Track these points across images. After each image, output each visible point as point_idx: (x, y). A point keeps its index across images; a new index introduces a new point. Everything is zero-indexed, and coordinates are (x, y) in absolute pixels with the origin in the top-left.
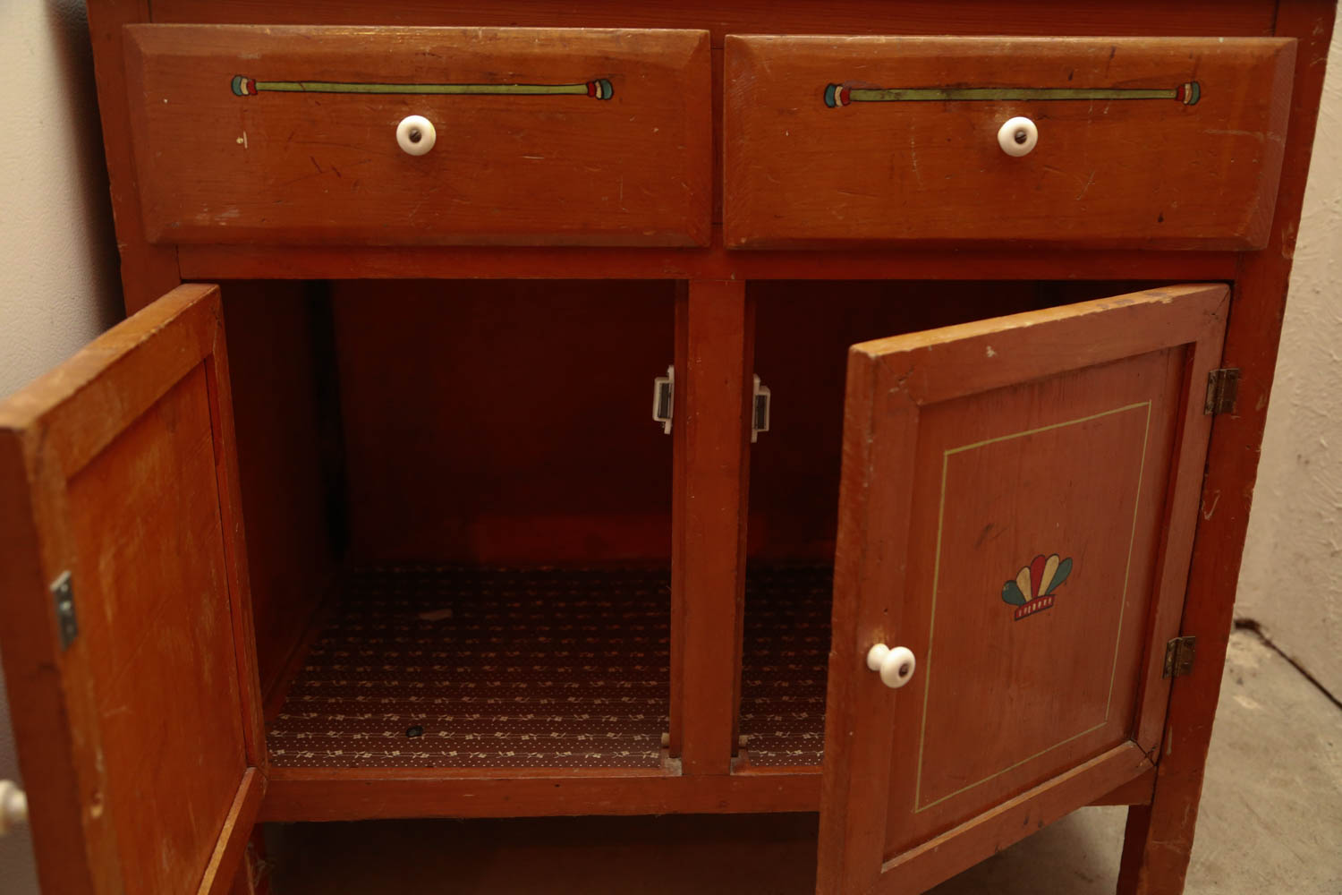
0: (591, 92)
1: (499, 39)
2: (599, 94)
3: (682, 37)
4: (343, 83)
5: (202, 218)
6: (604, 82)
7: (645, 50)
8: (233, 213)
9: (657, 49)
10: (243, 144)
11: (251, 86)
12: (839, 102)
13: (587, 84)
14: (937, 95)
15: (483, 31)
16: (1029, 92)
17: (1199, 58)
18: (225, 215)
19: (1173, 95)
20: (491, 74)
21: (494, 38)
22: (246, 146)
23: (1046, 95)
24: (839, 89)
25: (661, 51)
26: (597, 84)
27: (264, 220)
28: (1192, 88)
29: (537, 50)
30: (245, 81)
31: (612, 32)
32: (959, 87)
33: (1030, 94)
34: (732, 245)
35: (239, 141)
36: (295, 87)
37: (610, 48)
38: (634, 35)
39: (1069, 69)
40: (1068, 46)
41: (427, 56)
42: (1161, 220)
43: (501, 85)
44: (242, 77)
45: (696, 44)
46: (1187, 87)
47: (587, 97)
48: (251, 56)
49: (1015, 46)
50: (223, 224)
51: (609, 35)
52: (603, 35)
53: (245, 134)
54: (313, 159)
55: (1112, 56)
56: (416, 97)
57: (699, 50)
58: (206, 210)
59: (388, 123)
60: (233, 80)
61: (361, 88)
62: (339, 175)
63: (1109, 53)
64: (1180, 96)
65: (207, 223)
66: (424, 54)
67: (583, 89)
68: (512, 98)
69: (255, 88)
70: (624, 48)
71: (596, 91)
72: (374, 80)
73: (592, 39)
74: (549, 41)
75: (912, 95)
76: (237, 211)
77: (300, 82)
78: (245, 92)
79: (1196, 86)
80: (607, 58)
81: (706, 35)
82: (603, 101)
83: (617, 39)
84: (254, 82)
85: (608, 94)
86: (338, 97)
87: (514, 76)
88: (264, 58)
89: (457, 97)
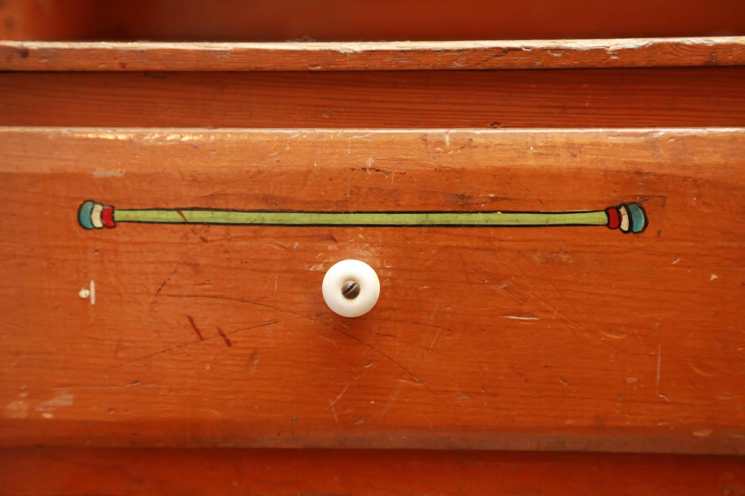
0: (613, 222)
1: (476, 147)
2: (625, 225)
4: (243, 211)
5: (17, 408)
6: (631, 207)
7: (697, 160)
8: (64, 400)
9: (717, 159)
10: (88, 299)
11: (108, 216)
13: (607, 211)
15: (451, 135)
20: (463, 197)
21: (469, 145)
22: (93, 302)
25: (722, 162)
26: (623, 210)
27: (110, 410)
29: (532, 163)
30: (98, 208)
35: (83, 293)
36: (173, 216)
37: (644, 159)
38: (680, 139)
41: (369, 172)
43: (477, 212)
44: (94, 202)
47: (606, 228)
48: (110, 173)
50: (48, 416)
51: (642, 139)
52: (631, 140)
53: (92, 284)
54: (191, 319)
56: (349, 230)
58: (24, 395)
59: (306, 267)
60: (81, 206)
61: (269, 218)
62: (228, 343)
65: (23, 415)
66: (364, 169)
67: (601, 218)
68: (492, 232)
69: (113, 218)
70: (665, 156)
71: (620, 219)
72: (288, 207)
73: (615, 145)
74: (551, 148)
76: (71, 396)
77: (179, 210)
78: (98, 223)
80: (639, 173)
82: (631, 234)
83: (653, 144)
84: (113, 209)
85: (639, 225)
86: (235, 232)
87: (494, 199)
88: (128, 176)
89: (409, 232)
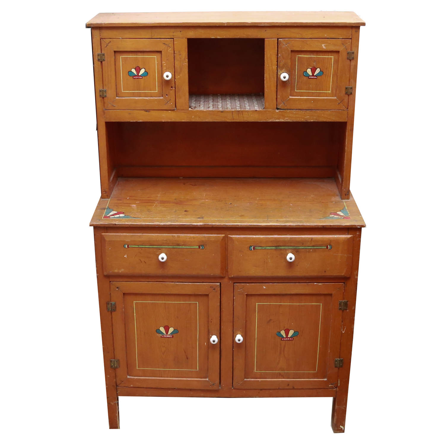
0: (200, 248)
2: (201, 248)
3: (219, 236)
4: (147, 246)
5: (116, 271)
8: (123, 270)
9: (214, 239)
10: (125, 257)
11: (128, 246)
12: (252, 249)
13: (199, 246)
14: (274, 248)
15: (177, 236)
16: (294, 247)
17: (331, 241)
18: (121, 270)
19: (326, 247)
20: (178, 244)
21: (179, 236)
23: (298, 248)
24: (252, 247)
26: (201, 246)
27: (129, 272)
28: (330, 246)
29: (188, 240)
30: (127, 245)
31: (204, 236)
32: (278, 246)
33: (294, 248)
34: (230, 277)
35: (125, 256)
36: (137, 246)
37: (203, 239)
38: (209, 236)
39: (303, 242)
40: (302, 238)
42: (325, 272)
43: (180, 246)
44: (126, 244)
45: (222, 238)
46: (329, 246)
48: (128, 241)
49: (291, 238)
50: (120, 272)
52: (202, 237)
54: (140, 260)
55: (312, 240)
56: (162, 248)
57: (223, 239)
58: (117, 269)
60: (124, 245)
61: (151, 247)
62: (146, 263)
63: (311, 239)
64: (327, 248)
66: (164, 240)
67: (198, 247)
70: (206, 239)
72: (154, 245)
73: (200, 237)
74: (191, 238)
75: (268, 248)
77: (138, 245)
78: (127, 247)
79: (331, 246)
80: (203, 241)
81: (224, 236)
83: (205, 237)
84: (129, 245)
85: (203, 248)
86: (146, 248)
87: (183, 245)
88: (131, 241)
89: (171, 249)
